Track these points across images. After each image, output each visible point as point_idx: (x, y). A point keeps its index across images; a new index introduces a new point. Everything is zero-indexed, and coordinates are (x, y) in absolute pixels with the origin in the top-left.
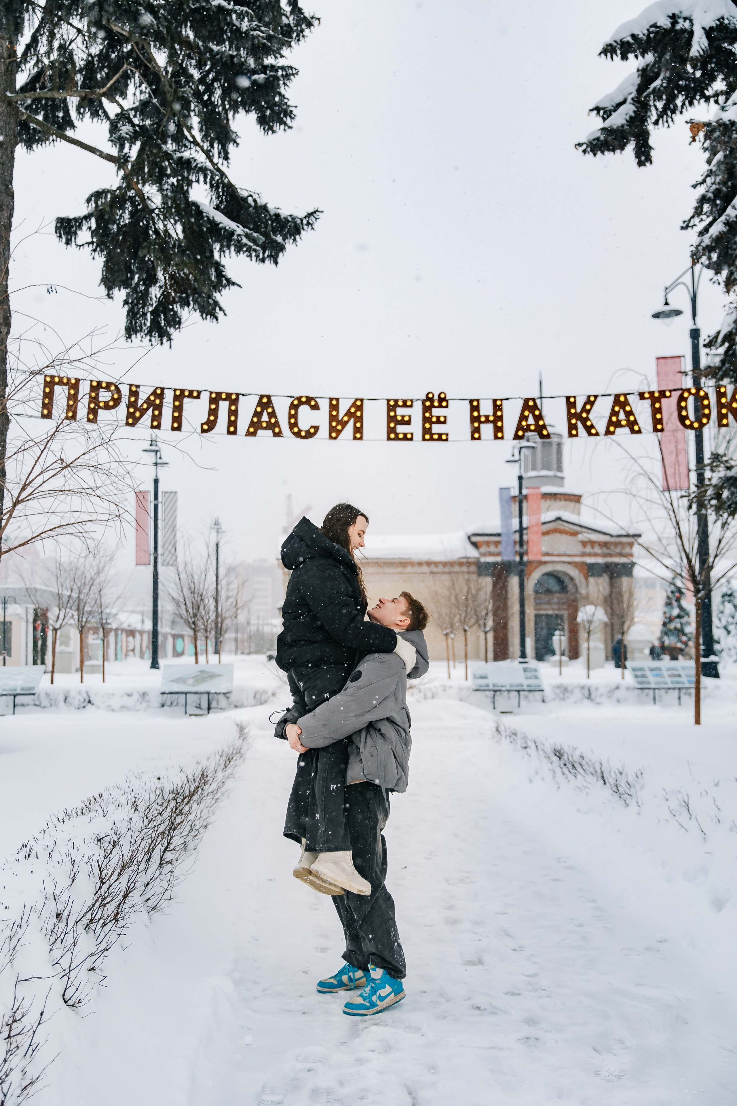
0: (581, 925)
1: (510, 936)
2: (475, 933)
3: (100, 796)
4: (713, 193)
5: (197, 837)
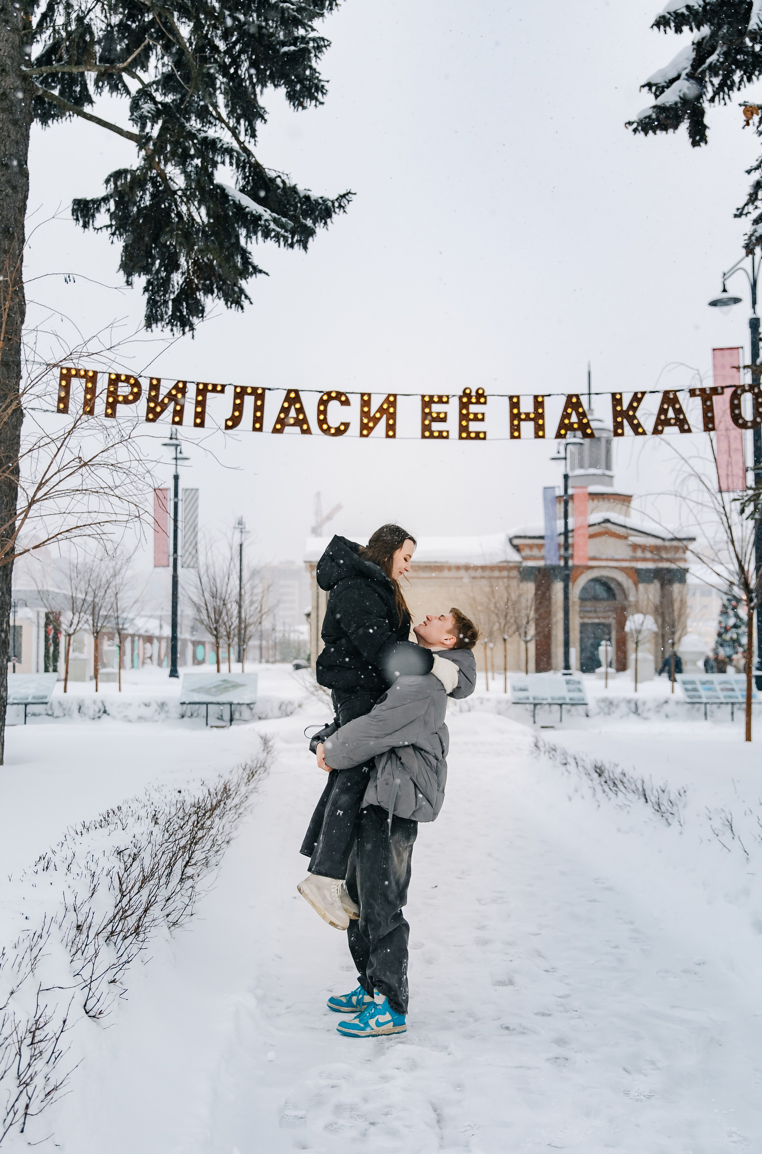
0: (616, 947)
1: (543, 957)
2: (507, 954)
3: (119, 808)
5: (219, 853)
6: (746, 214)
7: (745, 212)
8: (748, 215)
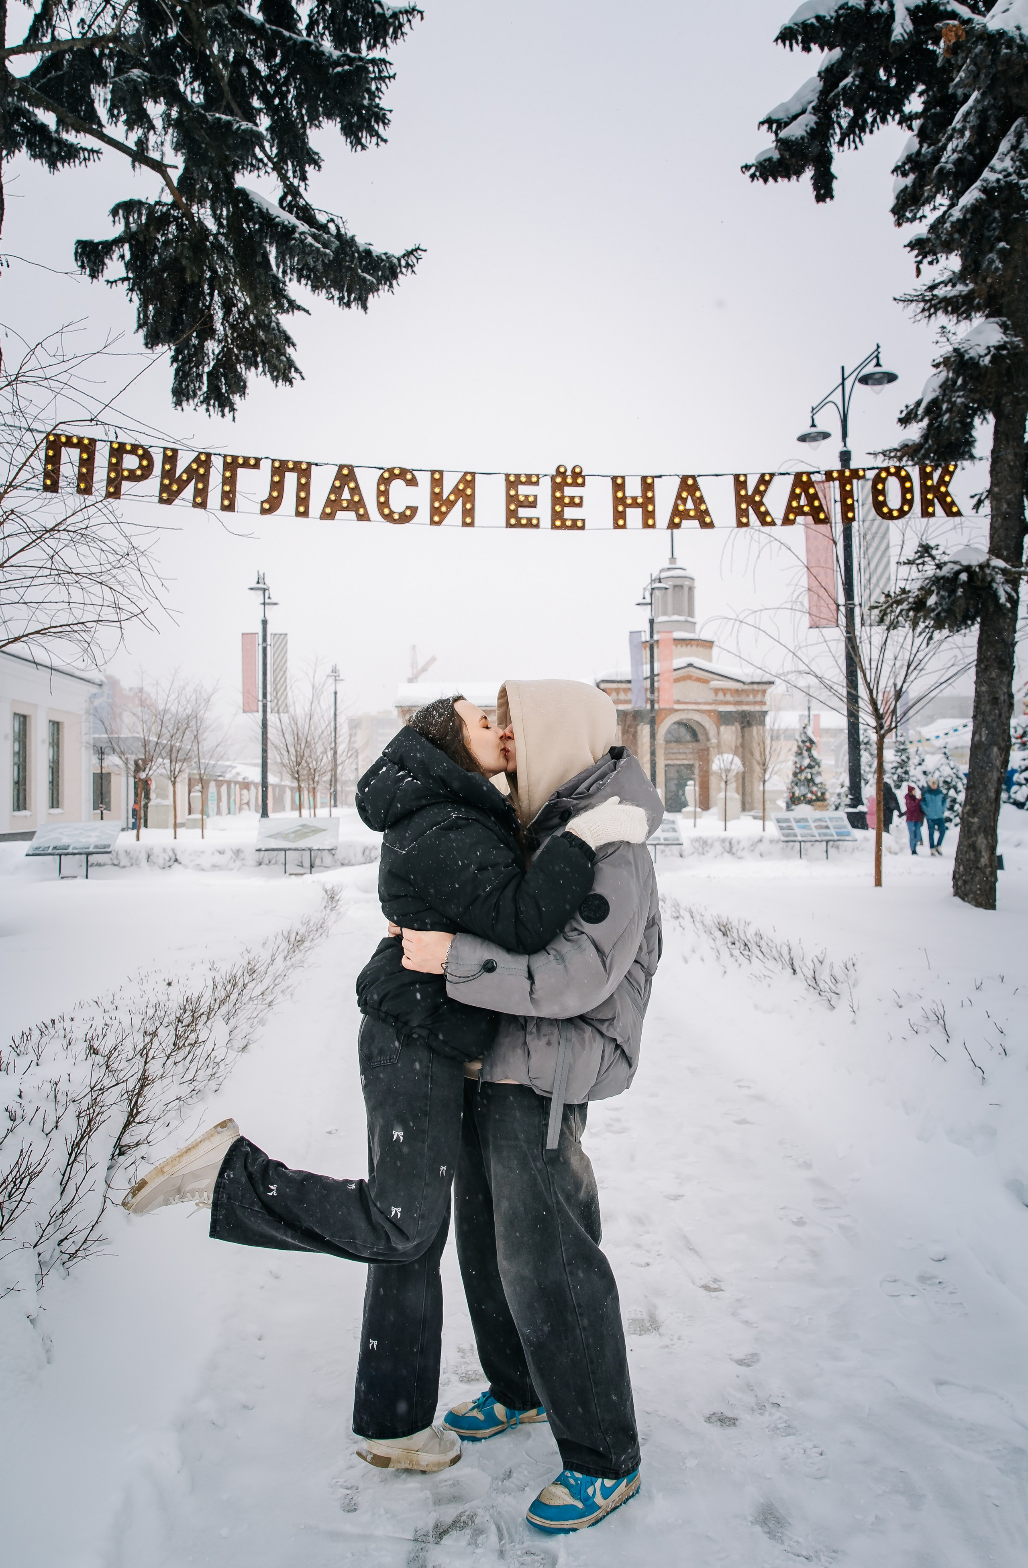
1: (696, 1252)
2: (639, 1246)
4: (954, 164)
5: (216, 1076)
6: (920, 218)
7: (918, 216)
8: (923, 219)
